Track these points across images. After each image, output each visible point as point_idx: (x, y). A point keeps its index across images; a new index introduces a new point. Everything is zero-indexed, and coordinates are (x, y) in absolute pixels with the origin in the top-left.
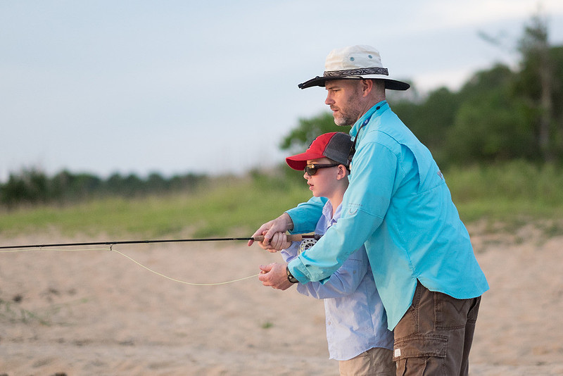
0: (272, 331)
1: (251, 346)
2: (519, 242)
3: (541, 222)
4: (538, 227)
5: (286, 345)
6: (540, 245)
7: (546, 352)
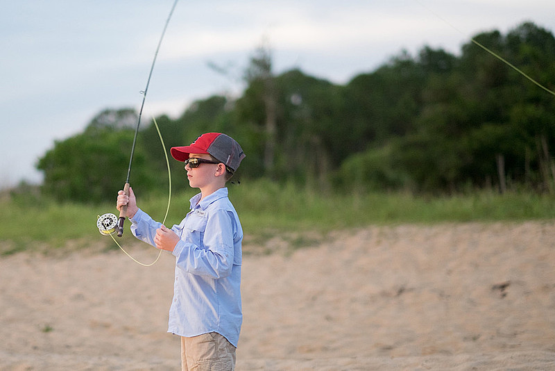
0: (51, 335)
1: (35, 348)
2: (268, 253)
3: (287, 234)
4: (285, 239)
5: (68, 347)
6: (288, 255)
7: (310, 351)
